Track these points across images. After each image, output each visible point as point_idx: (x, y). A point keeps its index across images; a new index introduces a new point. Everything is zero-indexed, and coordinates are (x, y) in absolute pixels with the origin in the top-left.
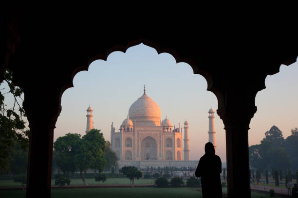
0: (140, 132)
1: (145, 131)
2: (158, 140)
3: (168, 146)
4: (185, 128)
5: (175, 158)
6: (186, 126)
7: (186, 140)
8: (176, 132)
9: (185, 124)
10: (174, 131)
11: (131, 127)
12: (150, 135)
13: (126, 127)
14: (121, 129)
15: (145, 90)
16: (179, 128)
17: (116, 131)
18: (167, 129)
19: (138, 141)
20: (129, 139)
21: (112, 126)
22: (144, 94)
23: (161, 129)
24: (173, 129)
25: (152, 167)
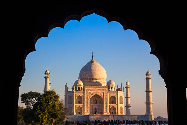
0: (89, 91)
1: (93, 90)
2: (104, 98)
3: (112, 103)
4: (127, 88)
5: (118, 113)
6: (127, 86)
7: (127, 98)
8: (119, 91)
9: (126, 84)
10: (117, 90)
11: (81, 87)
12: (97, 94)
13: (78, 87)
14: (73, 89)
15: (92, 56)
16: (121, 88)
17: (69, 91)
18: (112, 88)
19: (88, 98)
20: (80, 97)
21: (66, 86)
22: (92, 59)
23: (106, 88)
24: (116, 88)
25: (99, 120)
